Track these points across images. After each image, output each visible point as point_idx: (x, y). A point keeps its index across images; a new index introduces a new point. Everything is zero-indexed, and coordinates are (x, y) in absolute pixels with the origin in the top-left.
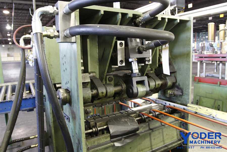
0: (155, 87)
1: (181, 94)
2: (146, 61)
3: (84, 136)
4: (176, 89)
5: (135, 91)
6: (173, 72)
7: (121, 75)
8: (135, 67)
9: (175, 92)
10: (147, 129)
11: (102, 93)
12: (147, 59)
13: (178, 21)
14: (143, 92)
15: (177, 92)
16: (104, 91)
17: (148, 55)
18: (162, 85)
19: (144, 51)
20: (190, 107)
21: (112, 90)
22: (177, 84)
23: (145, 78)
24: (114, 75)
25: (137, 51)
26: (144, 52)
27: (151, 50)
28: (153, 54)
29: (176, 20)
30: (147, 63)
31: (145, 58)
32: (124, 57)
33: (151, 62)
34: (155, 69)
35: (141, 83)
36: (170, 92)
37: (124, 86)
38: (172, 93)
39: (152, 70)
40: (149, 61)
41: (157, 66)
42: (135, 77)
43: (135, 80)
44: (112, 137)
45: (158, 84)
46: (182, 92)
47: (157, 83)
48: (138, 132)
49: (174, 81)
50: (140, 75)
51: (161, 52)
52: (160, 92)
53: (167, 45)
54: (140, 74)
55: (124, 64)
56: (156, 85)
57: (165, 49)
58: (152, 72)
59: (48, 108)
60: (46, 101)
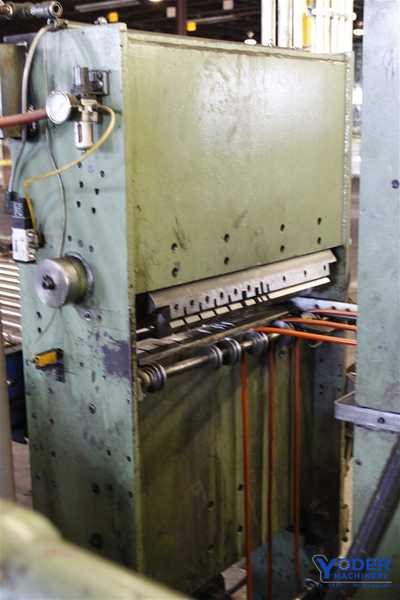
59: (92, 411)
60: (71, 377)
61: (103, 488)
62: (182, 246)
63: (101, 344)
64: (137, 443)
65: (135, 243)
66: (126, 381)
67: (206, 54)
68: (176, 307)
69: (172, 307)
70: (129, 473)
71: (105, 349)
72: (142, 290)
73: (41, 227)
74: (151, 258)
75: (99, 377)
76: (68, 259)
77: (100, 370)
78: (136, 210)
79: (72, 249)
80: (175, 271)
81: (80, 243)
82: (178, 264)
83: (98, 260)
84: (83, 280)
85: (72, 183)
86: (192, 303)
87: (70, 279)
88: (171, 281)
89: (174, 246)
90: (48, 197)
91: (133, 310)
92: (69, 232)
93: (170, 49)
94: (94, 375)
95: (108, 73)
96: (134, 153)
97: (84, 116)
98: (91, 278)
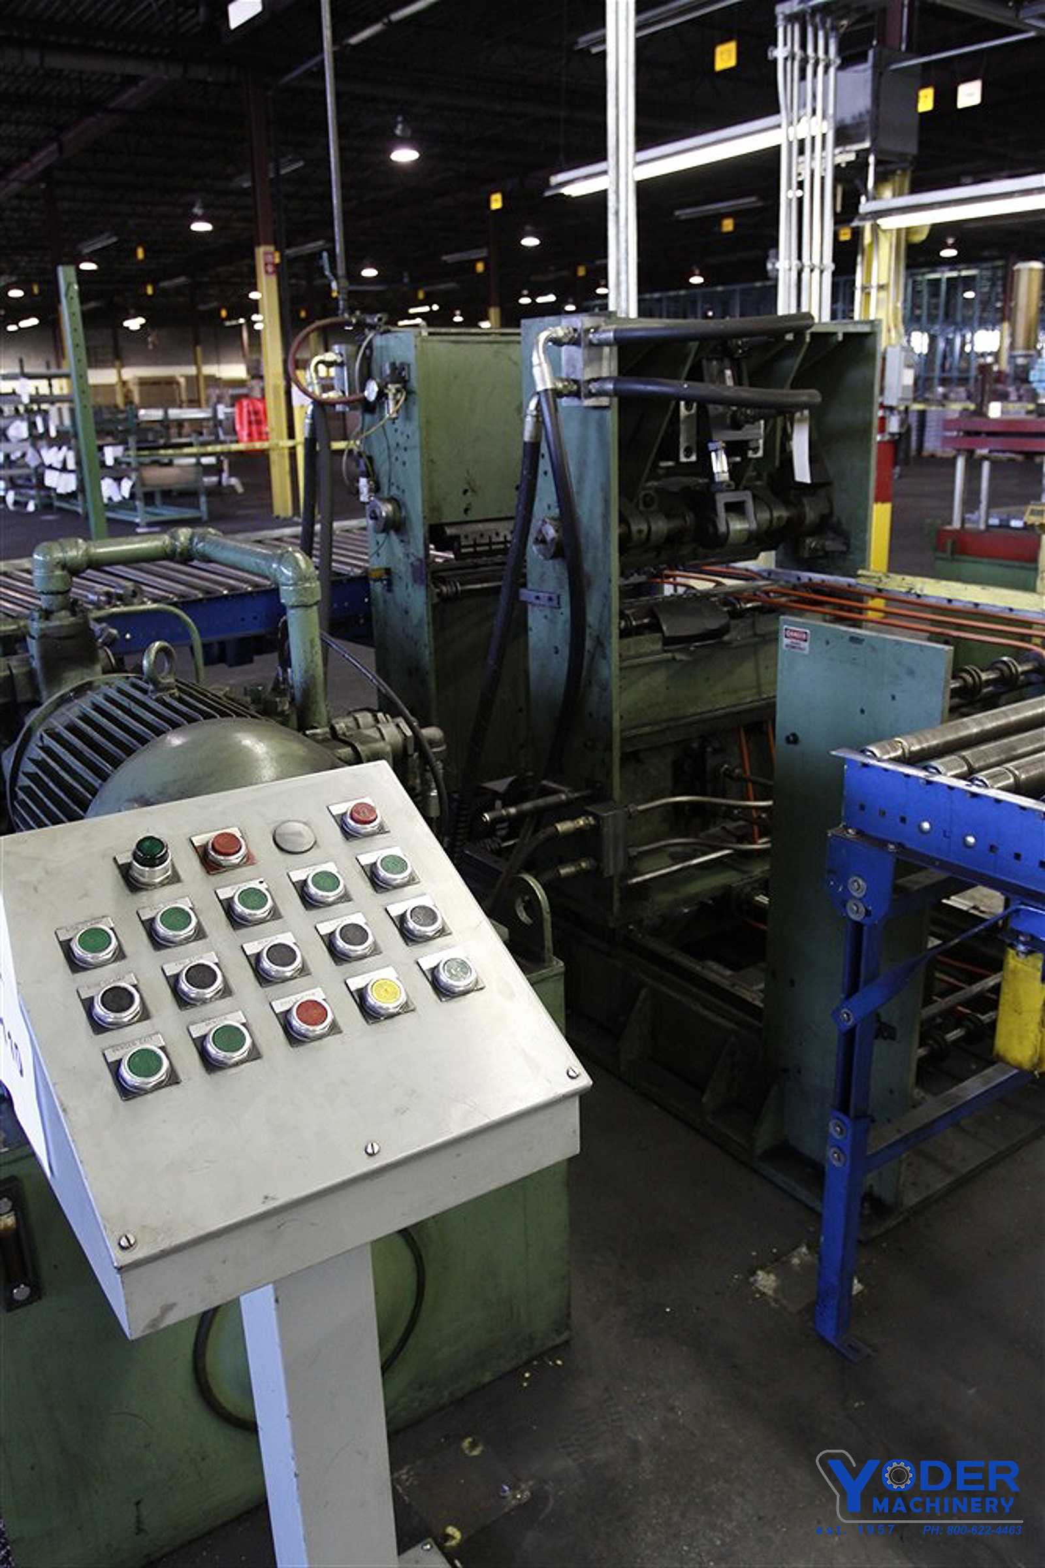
0: (769, 528)
1: (844, 548)
2: (750, 449)
3: (615, 632)
4: (831, 535)
5: (722, 528)
6: (820, 484)
7: (675, 489)
8: (720, 465)
9: (827, 543)
10: (750, 633)
11: (640, 532)
12: (752, 445)
13: (840, 338)
14: (741, 531)
15: (831, 545)
16: (644, 527)
17: (757, 433)
18: (789, 520)
19: (747, 422)
20: (864, 576)
21: (661, 526)
22: (835, 519)
23: (746, 497)
24: (657, 490)
25: (728, 421)
26: (747, 426)
27: (762, 422)
28: (768, 428)
29: (835, 334)
30: (750, 454)
31: (746, 442)
32: (694, 439)
33: (760, 454)
34: (770, 476)
35: (736, 508)
36: (811, 542)
37: (690, 518)
38: (819, 547)
39: (759, 477)
40: (756, 450)
41: (777, 463)
42: (722, 491)
43: (722, 499)
44: (668, 641)
45: (779, 518)
46: (847, 544)
47: (776, 514)
48: (726, 638)
49: (826, 511)
50: (733, 487)
51: (789, 425)
52: (781, 547)
53: (806, 412)
54: (732, 483)
55: (693, 458)
56: (771, 521)
57: (801, 420)
58: (758, 483)
59: (407, 612)
60: (396, 589)
61: (414, 671)
62: (473, 491)
63: (410, 561)
64: (431, 634)
65: (429, 487)
66: (423, 587)
67: (496, 346)
68: (466, 537)
69: (462, 536)
70: (427, 655)
71: (412, 564)
72: (434, 521)
73: (378, 477)
74: (444, 499)
75: (410, 586)
76: (391, 500)
77: (410, 581)
78: (429, 464)
79: (394, 491)
80: (466, 511)
81: (398, 488)
82: (469, 504)
83: (407, 499)
84: (398, 514)
85: (393, 444)
86: (482, 535)
87: (387, 513)
88: (463, 517)
89: (465, 492)
90: (381, 454)
91: (427, 535)
92: (393, 480)
93: (462, 345)
94: (407, 586)
95: (409, 365)
96: (428, 422)
97: (391, 396)
98: (404, 513)
